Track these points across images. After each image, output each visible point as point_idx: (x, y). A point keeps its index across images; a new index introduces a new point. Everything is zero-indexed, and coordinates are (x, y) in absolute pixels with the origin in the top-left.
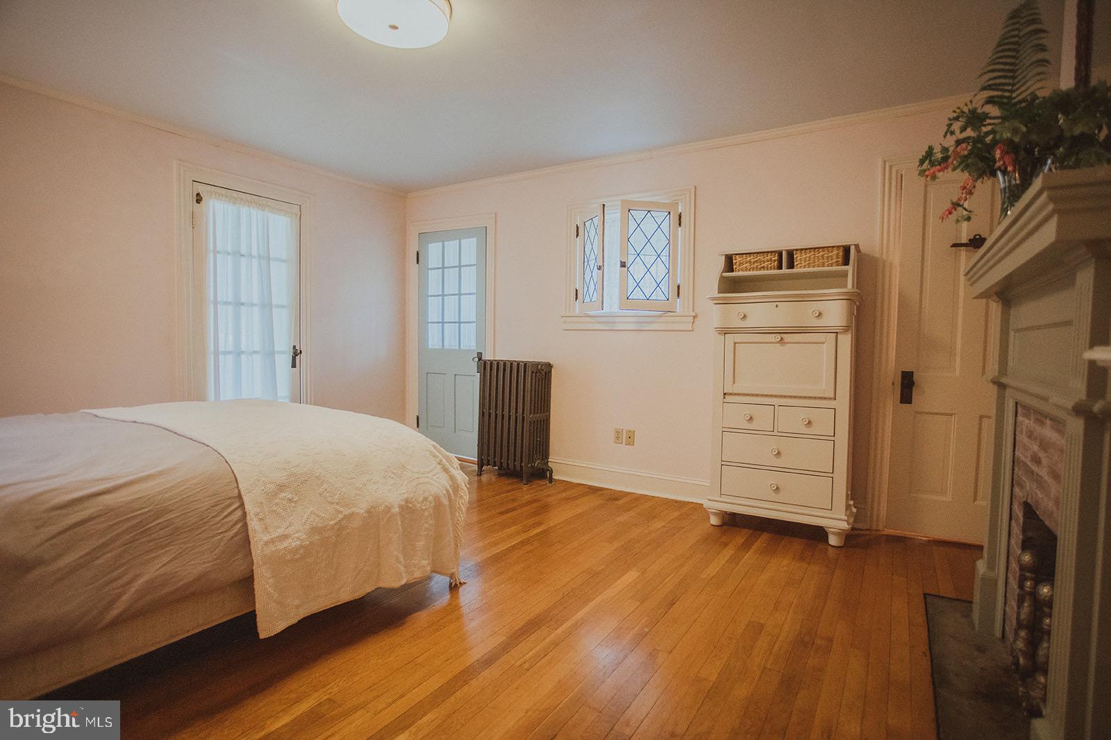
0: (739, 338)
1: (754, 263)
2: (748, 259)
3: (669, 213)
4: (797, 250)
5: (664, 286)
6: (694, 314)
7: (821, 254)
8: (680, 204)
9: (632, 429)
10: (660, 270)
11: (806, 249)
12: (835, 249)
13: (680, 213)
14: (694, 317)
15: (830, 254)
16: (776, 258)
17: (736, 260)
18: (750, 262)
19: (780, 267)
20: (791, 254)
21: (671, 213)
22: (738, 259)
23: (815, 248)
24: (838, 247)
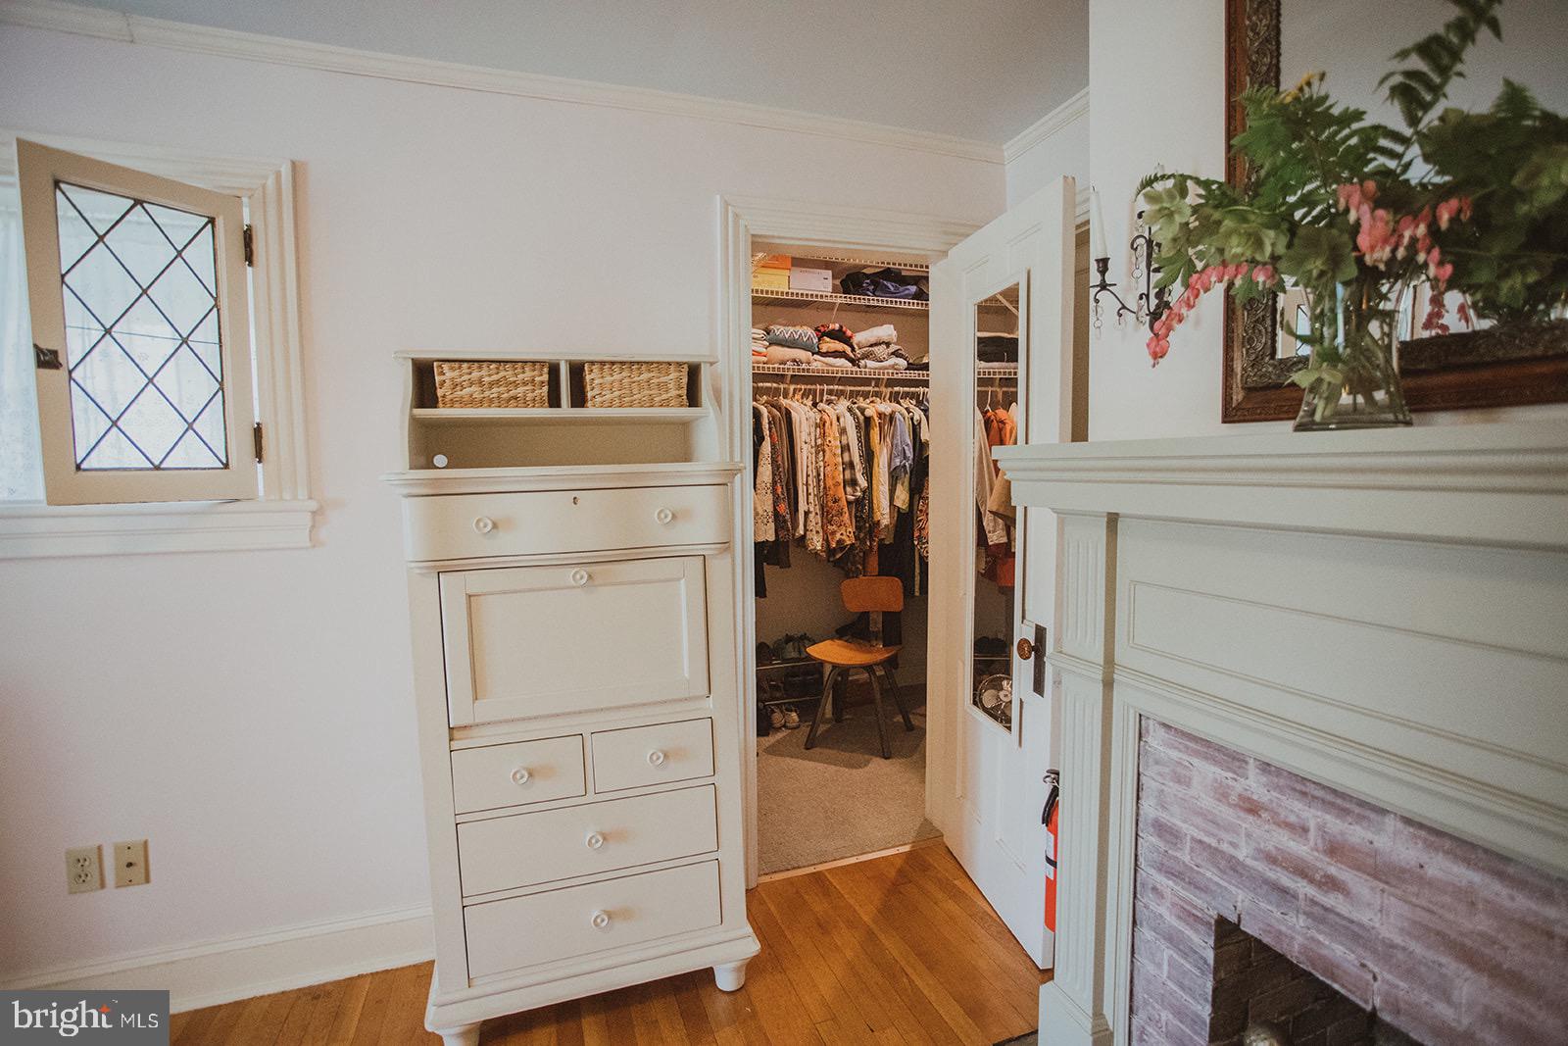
0: (475, 582)
1: (491, 388)
2: (476, 375)
3: (212, 221)
4: (592, 363)
5: (210, 425)
6: (313, 505)
7: (645, 376)
8: (245, 200)
9: (136, 837)
10: (191, 383)
11: (613, 363)
12: (672, 367)
13: (250, 228)
14: (314, 513)
15: (663, 379)
16: (545, 377)
17: (444, 377)
18: (480, 382)
19: (554, 401)
20: (577, 370)
21: (220, 222)
22: (449, 375)
23: (632, 363)
24: (679, 364)
